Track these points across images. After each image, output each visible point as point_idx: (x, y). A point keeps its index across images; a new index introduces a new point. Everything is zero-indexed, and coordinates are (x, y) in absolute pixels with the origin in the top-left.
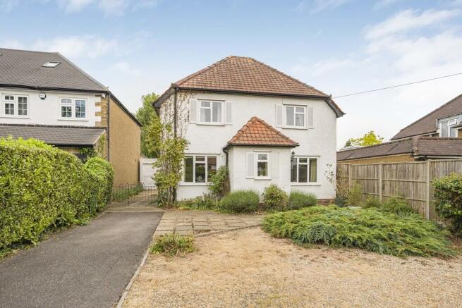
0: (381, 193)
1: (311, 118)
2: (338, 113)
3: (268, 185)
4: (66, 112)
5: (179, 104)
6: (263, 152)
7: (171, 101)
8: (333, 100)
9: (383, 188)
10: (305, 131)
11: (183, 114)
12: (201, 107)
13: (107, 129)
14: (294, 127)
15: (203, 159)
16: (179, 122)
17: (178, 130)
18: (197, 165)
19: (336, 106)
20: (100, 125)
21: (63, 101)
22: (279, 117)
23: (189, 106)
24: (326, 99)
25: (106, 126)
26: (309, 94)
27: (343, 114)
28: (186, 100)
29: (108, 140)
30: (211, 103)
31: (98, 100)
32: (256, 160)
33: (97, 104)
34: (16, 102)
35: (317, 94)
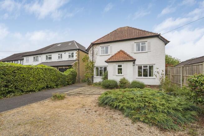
0: (182, 83)
1: (149, 46)
2: (166, 42)
3: (122, 77)
4: (70, 56)
5: (94, 49)
6: (120, 64)
7: (91, 49)
8: (161, 36)
9: (183, 81)
10: (146, 53)
11: (95, 53)
12: (101, 49)
13: (78, 60)
14: (141, 52)
15: (102, 68)
16: (94, 56)
17: (94, 58)
18: (100, 70)
19: (164, 39)
20: (77, 59)
21: (69, 53)
22: (133, 48)
23: (97, 50)
24: (158, 36)
25: (78, 59)
26: (148, 35)
27: (169, 42)
28: (96, 48)
29: (79, 63)
30: (105, 47)
31: (76, 52)
32: (117, 68)
33: (76, 53)
34: (60, 55)
35: (152, 35)
